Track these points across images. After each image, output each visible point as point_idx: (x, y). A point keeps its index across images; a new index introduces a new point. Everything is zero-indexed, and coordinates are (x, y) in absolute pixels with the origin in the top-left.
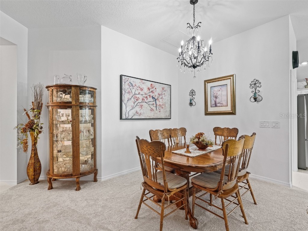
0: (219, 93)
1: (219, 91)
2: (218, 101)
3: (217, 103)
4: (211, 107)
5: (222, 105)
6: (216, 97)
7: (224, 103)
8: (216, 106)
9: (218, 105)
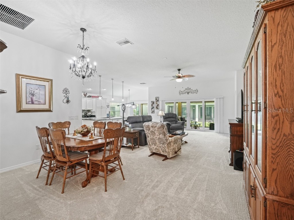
0: (36, 91)
1: (37, 89)
2: (34, 98)
3: (34, 101)
4: (26, 104)
5: (39, 103)
6: (33, 95)
7: (41, 101)
8: (33, 103)
9: (35, 102)
